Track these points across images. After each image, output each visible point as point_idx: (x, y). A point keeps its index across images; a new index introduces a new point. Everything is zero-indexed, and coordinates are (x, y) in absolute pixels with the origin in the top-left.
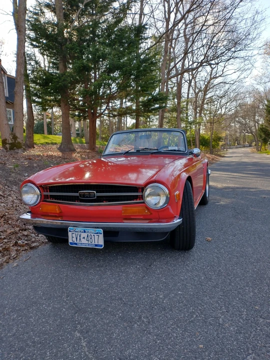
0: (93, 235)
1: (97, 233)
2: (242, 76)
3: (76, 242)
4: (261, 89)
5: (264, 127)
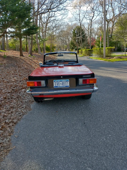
2: (63, 18)
4: (70, 24)
5: (72, 42)
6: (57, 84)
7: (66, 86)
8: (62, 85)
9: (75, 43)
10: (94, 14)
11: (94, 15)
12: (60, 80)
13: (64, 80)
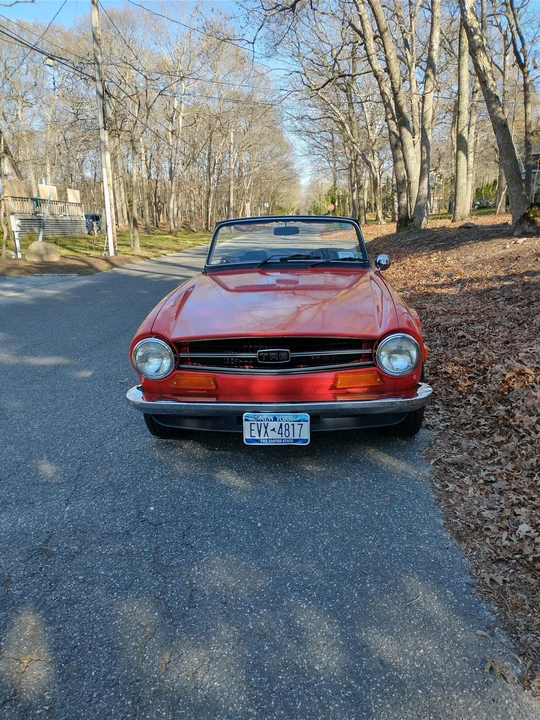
0: (290, 424)
1: (300, 421)
3: (257, 437)
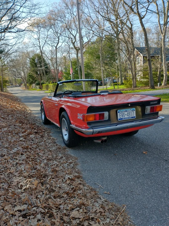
5: (31, 74)
6: (122, 116)
7: (132, 117)
8: (128, 117)
9: (35, 75)
10: (59, 39)
11: (58, 41)
12: (124, 110)
13: (129, 110)
